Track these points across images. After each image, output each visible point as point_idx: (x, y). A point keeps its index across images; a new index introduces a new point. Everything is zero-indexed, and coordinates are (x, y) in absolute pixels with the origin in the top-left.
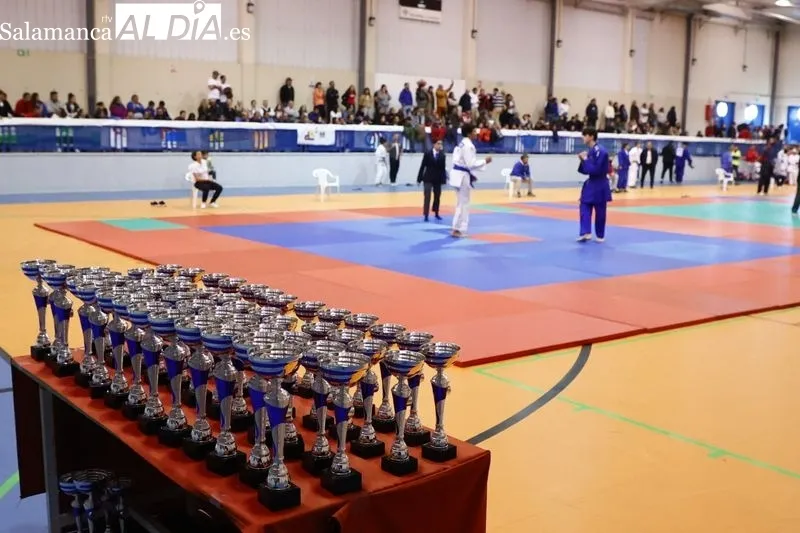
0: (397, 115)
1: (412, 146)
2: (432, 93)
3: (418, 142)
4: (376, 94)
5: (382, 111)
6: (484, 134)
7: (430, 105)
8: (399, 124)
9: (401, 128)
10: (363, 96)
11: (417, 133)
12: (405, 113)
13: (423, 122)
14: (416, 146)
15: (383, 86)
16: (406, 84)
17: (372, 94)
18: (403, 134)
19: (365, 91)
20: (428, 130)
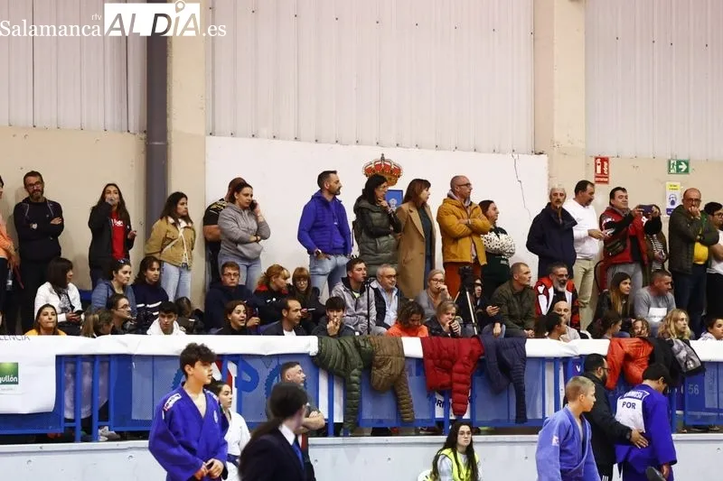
0: (293, 292)
1: (352, 410)
2: (422, 207)
3: (376, 392)
4: (211, 216)
5: (233, 278)
6: (628, 358)
7: (416, 254)
8: (303, 328)
9: (309, 344)
10: (162, 226)
11: (370, 362)
12: (322, 283)
13: (391, 316)
14: (369, 412)
15: (238, 186)
16: (324, 177)
17: (197, 214)
18: (317, 363)
19: (172, 206)
20: (413, 347)
